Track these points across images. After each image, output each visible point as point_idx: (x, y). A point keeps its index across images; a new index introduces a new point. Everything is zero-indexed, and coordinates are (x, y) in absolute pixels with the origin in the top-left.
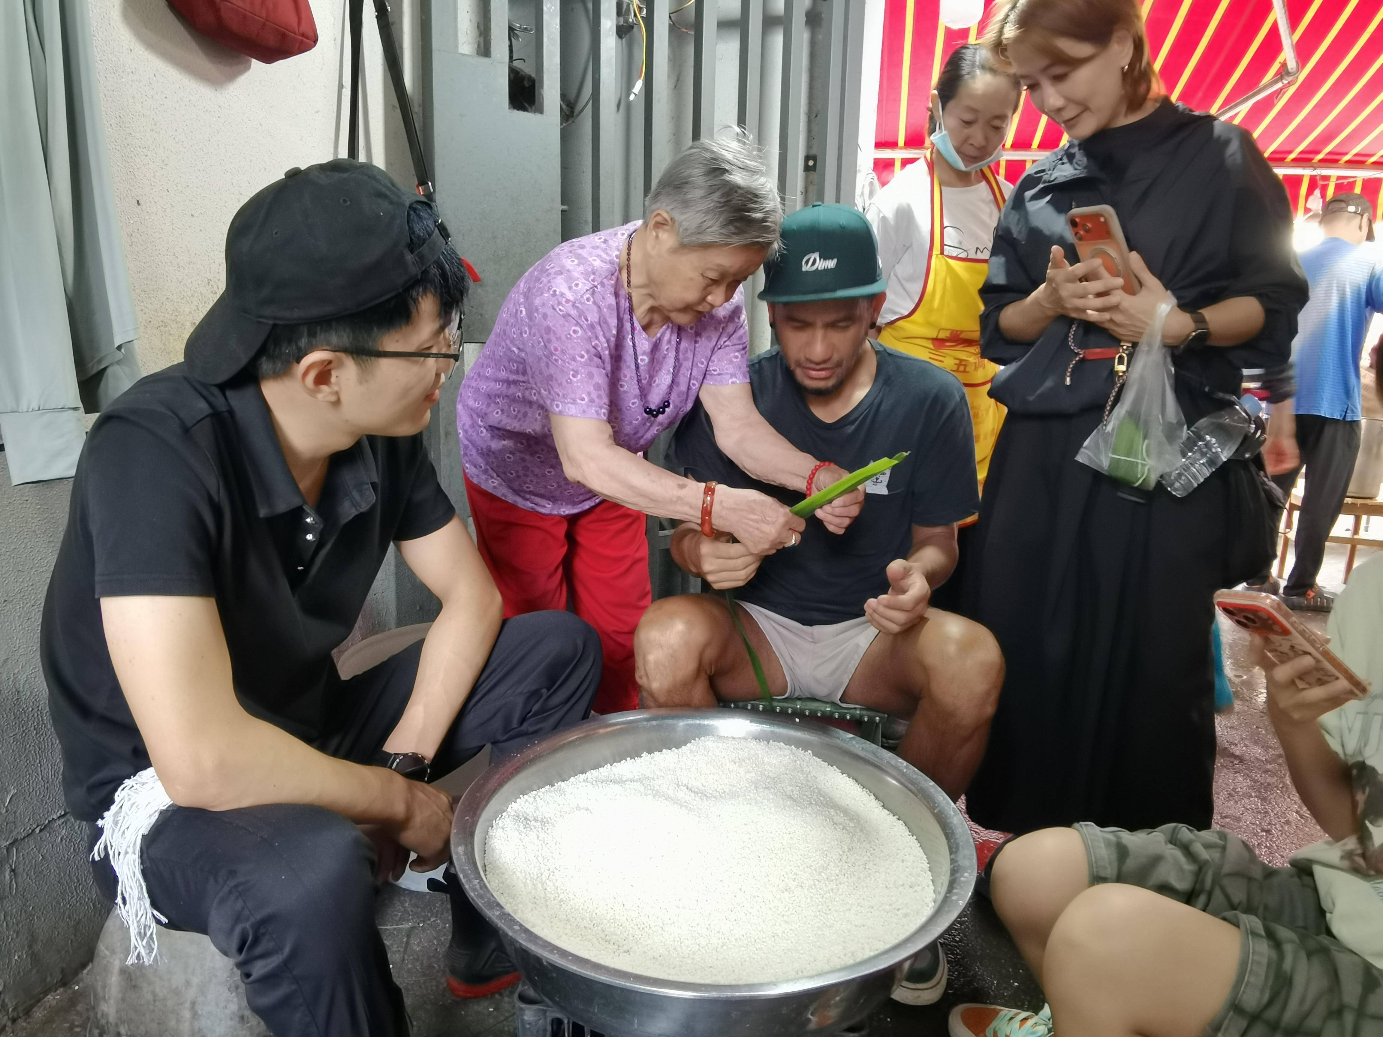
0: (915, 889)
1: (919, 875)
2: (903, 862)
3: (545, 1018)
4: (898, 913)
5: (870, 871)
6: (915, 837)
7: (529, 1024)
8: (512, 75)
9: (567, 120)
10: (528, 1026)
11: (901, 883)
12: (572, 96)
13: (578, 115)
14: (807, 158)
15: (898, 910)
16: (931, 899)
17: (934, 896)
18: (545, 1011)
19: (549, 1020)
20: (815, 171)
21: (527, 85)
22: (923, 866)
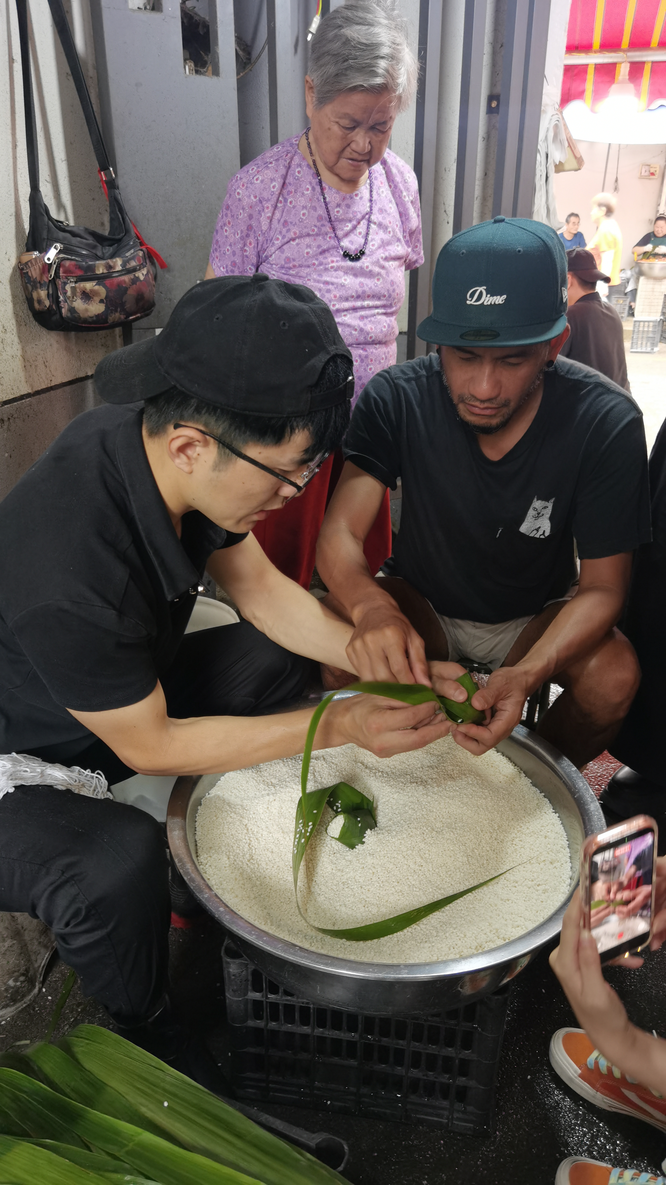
0: (554, 865)
1: (558, 852)
2: (546, 837)
3: (247, 970)
4: (538, 888)
5: (516, 847)
6: (557, 815)
7: (234, 975)
8: (185, 21)
9: (244, 68)
10: (233, 977)
11: (543, 859)
12: (248, 38)
13: (255, 62)
14: (491, 98)
15: (539, 885)
16: (568, 876)
17: (570, 873)
18: (246, 965)
19: (250, 970)
20: (498, 113)
21: (202, 33)
22: (563, 843)
